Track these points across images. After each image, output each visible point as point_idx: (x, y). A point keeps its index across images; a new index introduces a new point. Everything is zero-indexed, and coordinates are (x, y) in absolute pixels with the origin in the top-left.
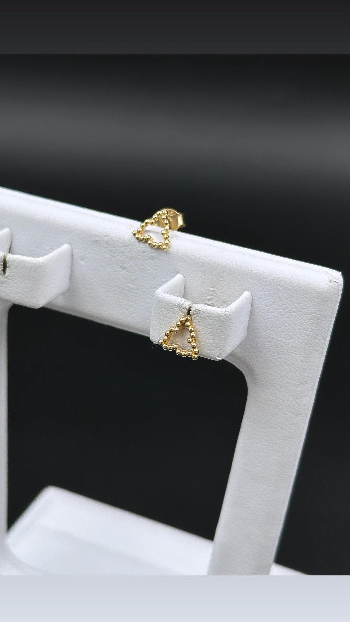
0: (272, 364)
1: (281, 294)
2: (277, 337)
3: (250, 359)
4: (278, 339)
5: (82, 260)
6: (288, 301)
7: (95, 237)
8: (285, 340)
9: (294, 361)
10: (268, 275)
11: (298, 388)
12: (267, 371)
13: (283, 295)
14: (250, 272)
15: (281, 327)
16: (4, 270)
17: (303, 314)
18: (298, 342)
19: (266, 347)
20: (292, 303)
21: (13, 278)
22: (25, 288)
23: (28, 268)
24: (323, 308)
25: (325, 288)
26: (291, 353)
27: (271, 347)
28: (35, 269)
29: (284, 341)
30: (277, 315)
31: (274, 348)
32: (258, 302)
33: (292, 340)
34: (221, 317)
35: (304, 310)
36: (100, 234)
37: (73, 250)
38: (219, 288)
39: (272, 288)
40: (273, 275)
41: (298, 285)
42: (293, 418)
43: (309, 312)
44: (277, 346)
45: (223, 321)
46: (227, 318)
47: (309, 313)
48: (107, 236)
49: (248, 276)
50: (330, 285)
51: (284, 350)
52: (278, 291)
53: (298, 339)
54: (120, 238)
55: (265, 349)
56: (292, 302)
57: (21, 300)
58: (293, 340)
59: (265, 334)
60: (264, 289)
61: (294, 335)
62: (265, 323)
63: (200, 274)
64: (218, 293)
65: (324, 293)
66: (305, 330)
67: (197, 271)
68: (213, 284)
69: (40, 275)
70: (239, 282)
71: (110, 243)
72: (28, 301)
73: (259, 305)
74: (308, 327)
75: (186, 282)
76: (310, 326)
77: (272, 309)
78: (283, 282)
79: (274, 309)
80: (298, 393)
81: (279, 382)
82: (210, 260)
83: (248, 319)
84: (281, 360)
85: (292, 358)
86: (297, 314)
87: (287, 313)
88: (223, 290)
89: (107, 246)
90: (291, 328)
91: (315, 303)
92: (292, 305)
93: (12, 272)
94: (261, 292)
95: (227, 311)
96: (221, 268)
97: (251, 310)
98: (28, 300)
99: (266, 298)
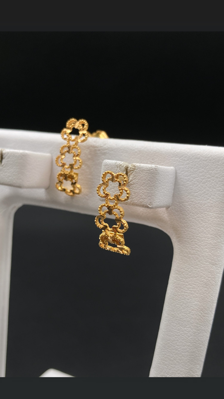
4: (196, 202)
87: (203, 180)
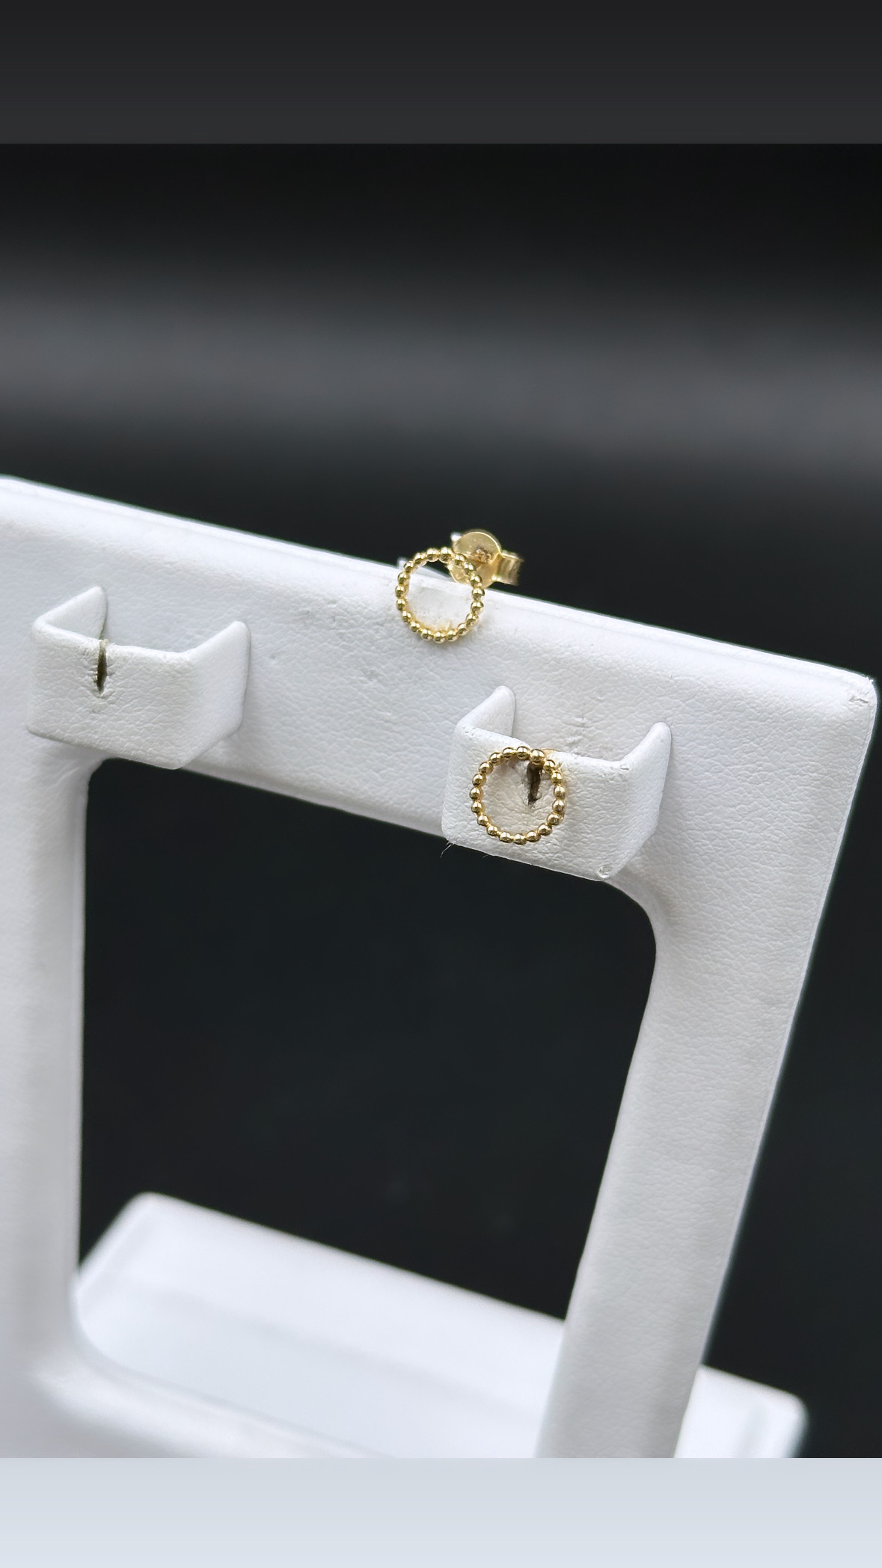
0: (715, 889)
1: (739, 730)
2: (727, 827)
3: (665, 878)
5: (273, 657)
6: (756, 746)
7: (304, 604)
8: (746, 832)
9: (768, 882)
10: (709, 687)
11: (774, 943)
12: (703, 904)
13: (747, 732)
14: (668, 679)
15: (740, 804)
16: (100, 682)
17: (788, 773)
18: (777, 838)
19: (703, 850)
20: (764, 749)
21: (121, 700)
22: (147, 723)
23: (157, 677)
24: (835, 759)
25: (841, 713)
26: (762, 863)
27: (714, 851)
28: (173, 677)
29: (745, 835)
30: (730, 777)
31: (720, 852)
32: (684, 748)
33: (762, 834)
34: (612, 780)
35: (793, 765)
36: (317, 597)
37: (253, 635)
38: (596, 717)
39: (718, 715)
40: (721, 687)
41: (777, 710)
42: (764, 1010)
43: (804, 768)
44: (728, 846)
45: (616, 791)
46: (625, 783)
47: (803, 770)
48: (334, 602)
49: (664, 688)
50: (851, 707)
51: (742, 857)
52: (732, 722)
53: (776, 831)
54: (364, 605)
55: (701, 855)
56: (765, 747)
57: (137, 750)
58: (765, 832)
59: (701, 821)
60: (701, 717)
61: (767, 822)
62: (702, 795)
63: (551, 686)
64: (593, 728)
65: (838, 724)
66: (794, 810)
67: (543, 680)
68: (581, 708)
69: (184, 691)
70: (641, 703)
71: (342, 617)
72: (156, 752)
73: (689, 754)
74: (801, 803)
75: (518, 706)
76: (806, 801)
77: (717, 763)
78: (744, 702)
79: (723, 765)
80: (775, 953)
81: (731, 930)
82: (575, 655)
83: (663, 786)
84: (737, 880)
85: (762, 875)
86: (776, 774)
88: (604, 722)
89: (334, 625)
90: (761, 806)
91: (819, 748)
92: (763, 752)
93: (118, 686)
94: (692, 726)
95: (624, 767)
96: (600, 671)
97: (669, 767)
98: (155, 749)
99: (705, 737)
